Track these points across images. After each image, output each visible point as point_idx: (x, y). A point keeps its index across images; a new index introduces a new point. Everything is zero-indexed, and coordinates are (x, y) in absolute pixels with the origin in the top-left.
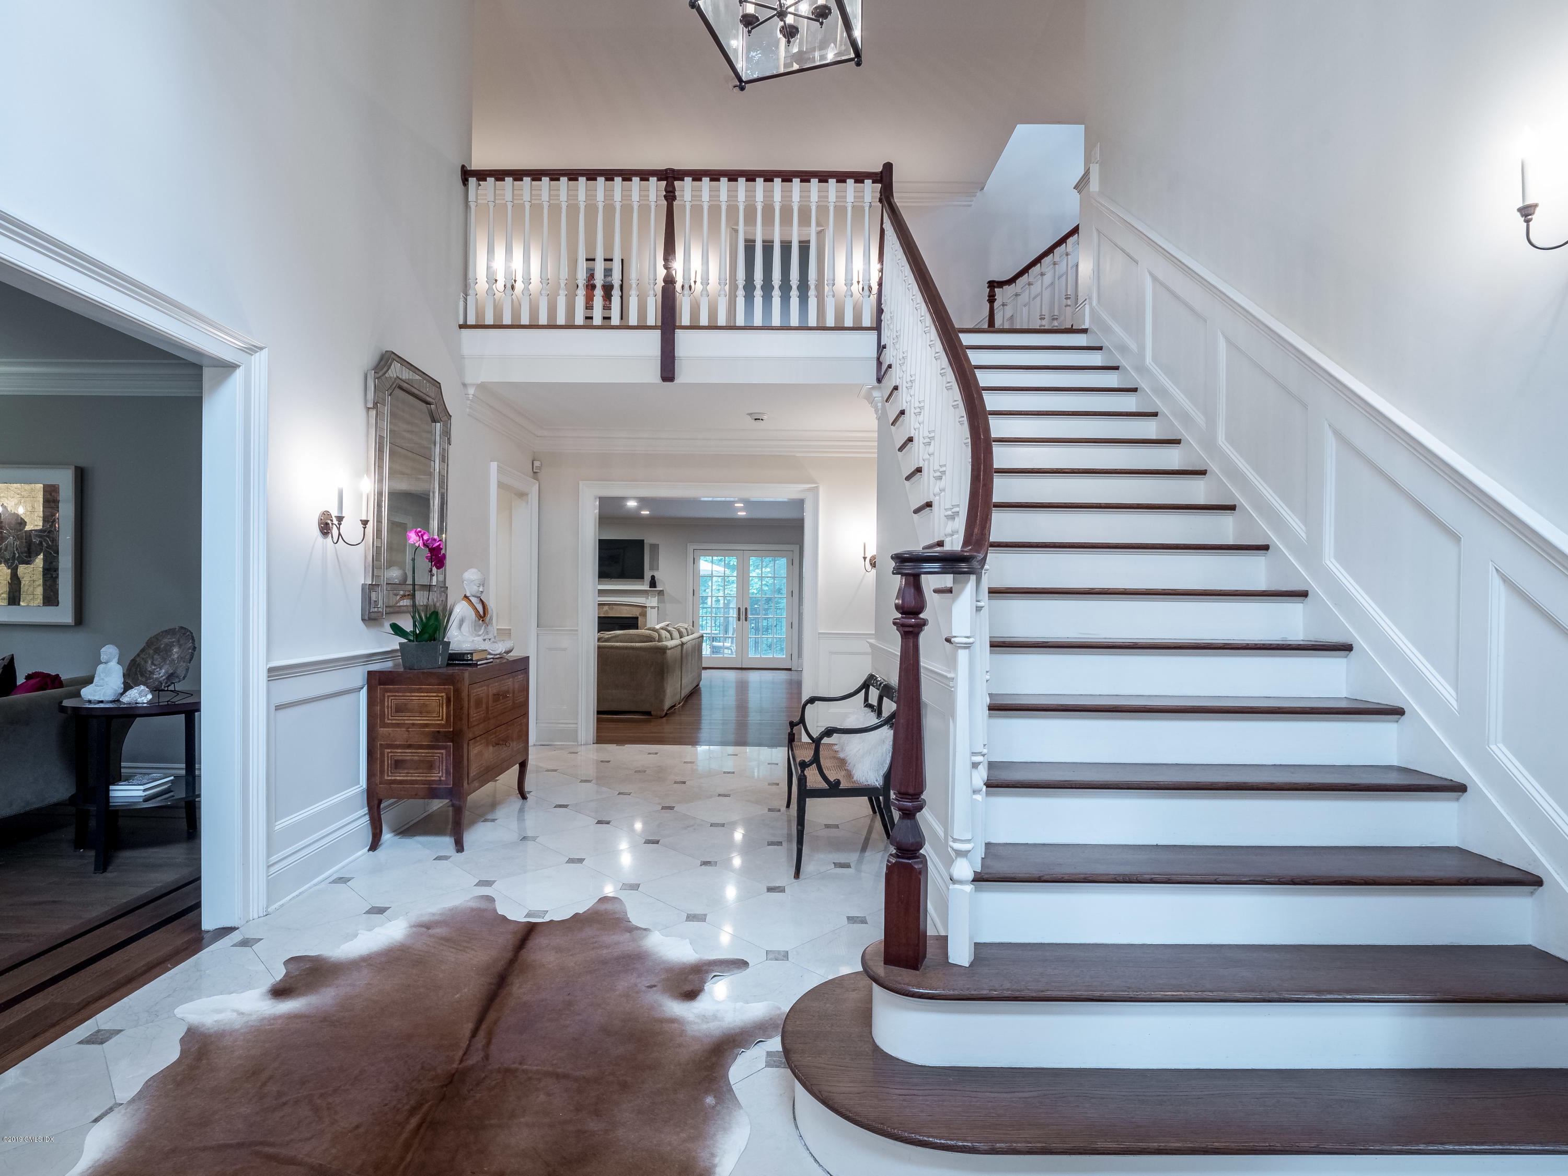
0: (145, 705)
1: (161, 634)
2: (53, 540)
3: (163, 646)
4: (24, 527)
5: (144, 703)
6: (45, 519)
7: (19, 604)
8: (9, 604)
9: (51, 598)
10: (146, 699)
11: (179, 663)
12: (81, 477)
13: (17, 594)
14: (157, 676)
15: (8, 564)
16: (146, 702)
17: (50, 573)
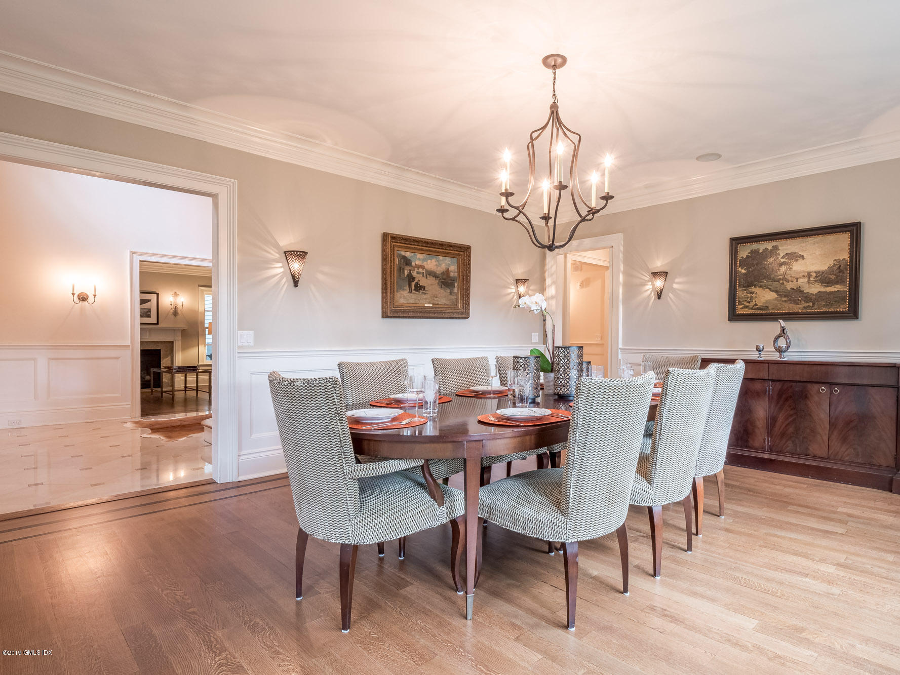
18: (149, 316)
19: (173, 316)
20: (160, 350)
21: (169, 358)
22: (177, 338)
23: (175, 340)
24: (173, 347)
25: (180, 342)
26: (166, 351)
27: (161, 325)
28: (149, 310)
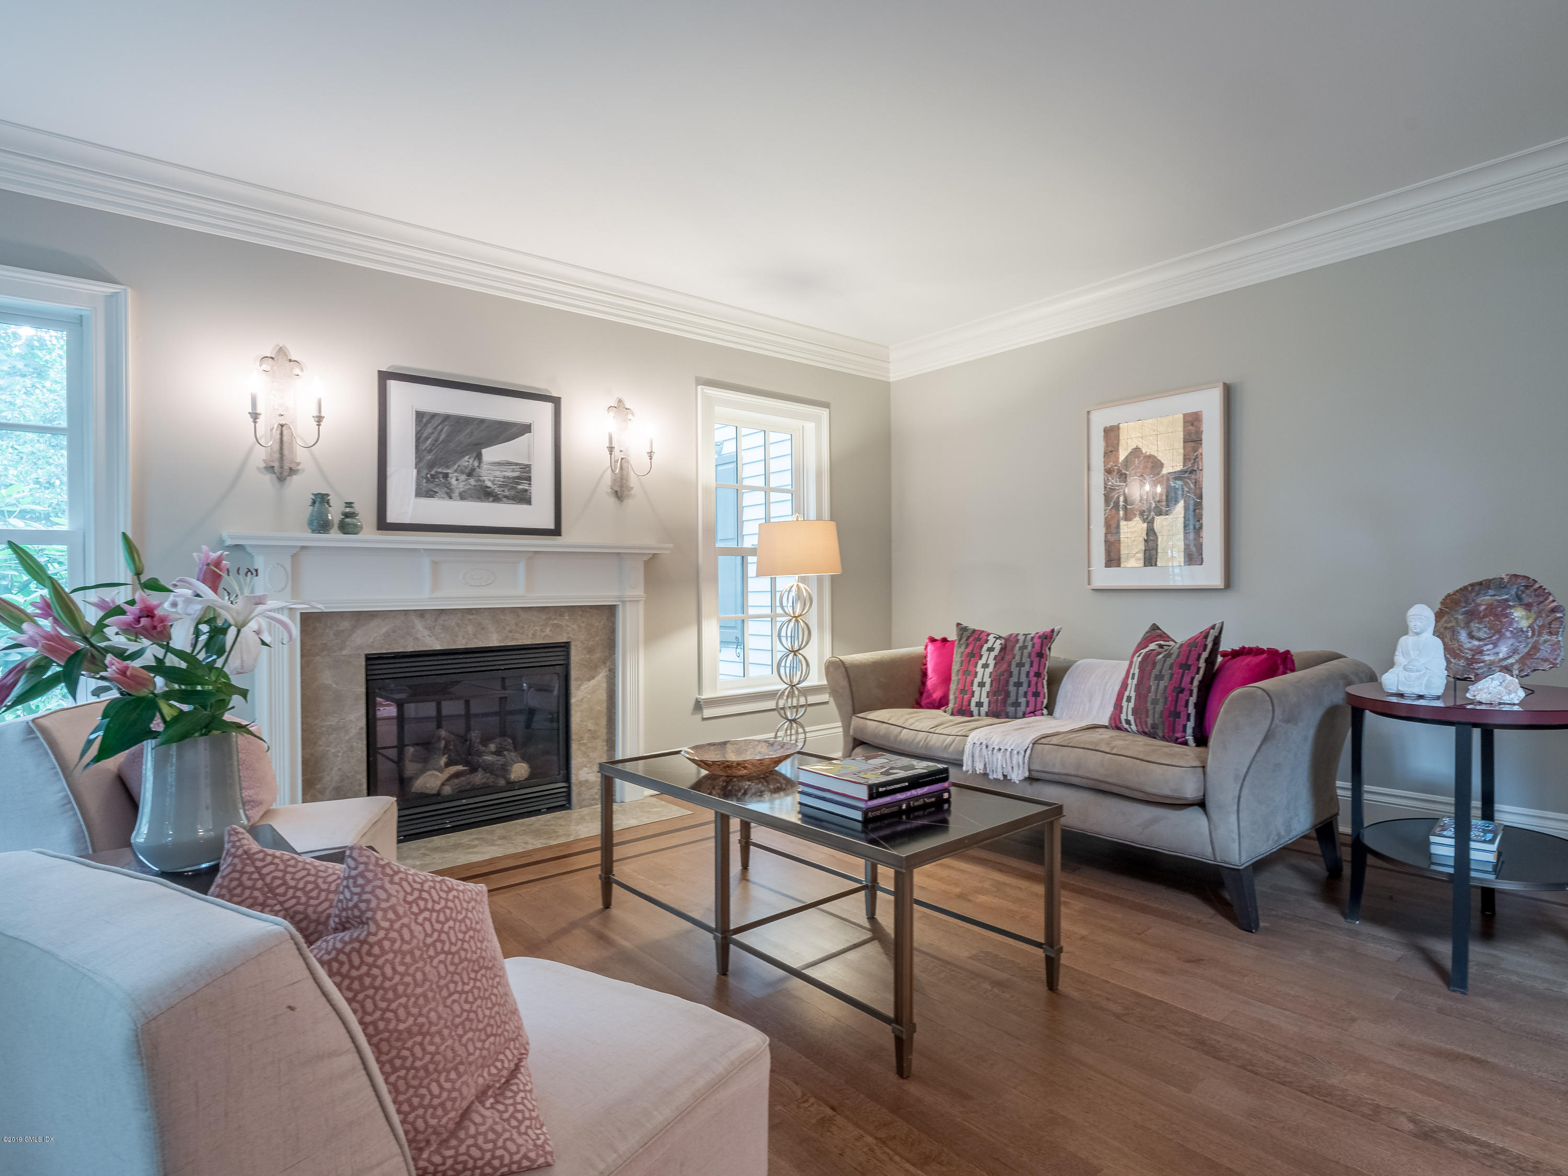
0: (1516, 708)
1: (1470, 589)
2: (1196, 482)
3: (1483, 607)
4: (1161, 470)
5: (1514, 704)
6: (1186, 459)
7: (1156, 565)
8: (1145, 565)
9: (1194, 556)
10: (1517, 698)
11: (1540, 635)
12: (1229, 394)
13: (1154, 552)
14: (1492, 658)
15: (1143, 516)
16: (1517, 702)
17: (1194, 523)
18: (524, 498)
19: (612, 500)
20: (565, 647)
21: (601, 677)
22: (630, 593)
23: (623, 602)
24: (613, 631)
25: (641, 606)
26: (590, 651)
27: (571, 537)
28: (525, 474)
